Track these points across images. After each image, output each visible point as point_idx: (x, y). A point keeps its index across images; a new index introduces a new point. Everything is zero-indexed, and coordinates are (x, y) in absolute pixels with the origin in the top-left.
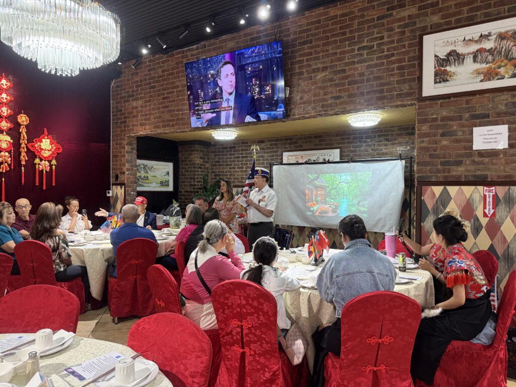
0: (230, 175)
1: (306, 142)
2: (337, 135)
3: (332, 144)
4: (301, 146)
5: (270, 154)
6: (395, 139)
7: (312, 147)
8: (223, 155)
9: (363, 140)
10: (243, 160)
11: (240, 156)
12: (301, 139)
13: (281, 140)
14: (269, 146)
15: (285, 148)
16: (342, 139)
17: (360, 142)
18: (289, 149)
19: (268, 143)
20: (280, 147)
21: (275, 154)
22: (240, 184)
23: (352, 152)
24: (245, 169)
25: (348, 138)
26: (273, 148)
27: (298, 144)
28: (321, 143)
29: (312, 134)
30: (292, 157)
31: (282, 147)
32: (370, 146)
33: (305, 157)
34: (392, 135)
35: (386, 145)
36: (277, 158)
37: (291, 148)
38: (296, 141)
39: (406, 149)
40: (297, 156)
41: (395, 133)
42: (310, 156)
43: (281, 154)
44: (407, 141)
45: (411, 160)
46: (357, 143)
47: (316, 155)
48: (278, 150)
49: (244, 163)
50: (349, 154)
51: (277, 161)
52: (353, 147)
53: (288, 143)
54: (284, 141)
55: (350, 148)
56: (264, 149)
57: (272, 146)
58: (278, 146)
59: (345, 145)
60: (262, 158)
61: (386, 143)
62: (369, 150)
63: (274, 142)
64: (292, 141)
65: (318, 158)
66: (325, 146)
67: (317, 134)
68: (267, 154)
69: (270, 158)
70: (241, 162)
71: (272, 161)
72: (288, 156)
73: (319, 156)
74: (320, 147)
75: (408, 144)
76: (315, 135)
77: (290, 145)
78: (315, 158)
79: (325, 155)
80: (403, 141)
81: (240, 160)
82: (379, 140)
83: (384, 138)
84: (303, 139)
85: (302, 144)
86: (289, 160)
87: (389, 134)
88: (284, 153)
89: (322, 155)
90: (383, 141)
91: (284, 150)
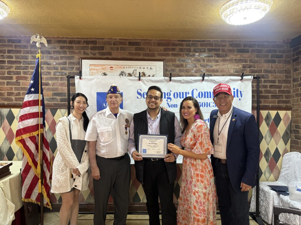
1: (117, 49)
2: (159, 44)
3: (153, 55)
4: (110, 54)
5: (61, 61)
6: (226, 56)
7: (125, 56)
9: (191, 54)
10: (12, 67)
11: (6, 60)
12: (109, 43)
13: (79, 42)
14: (58, 49)
15: (85, 53)
16: (165, 50)
17: (187, 55)
18: (93, 56)
19: (57, 45)
20: (76, 51)
21: (68, 61)
22: (6, 103)
23: (178, 66)
24: (14, 80)
25: (174, 50)
26: (65, 52)
27: (104, 51)
28: (138, 52)
29: (125, 40)
30: (96, 66)
31: (80, 53)
32: (199, 60)
33: (117, 68)
34: (223, 50)
35: (217, 61)
36: (72, 66)
37: (94, 55)
38: (102, 46)
39: (237, 67)
40: (104, 67)
41: (226, 48)
42: (124, 68)
43: (79, 62)
44: (239, 59)
45: (259, 80)
46: (183, 56)
47: (131, 67)
48: (74, 56)
49: (13, 71)
50: (175, 68)
51: (72, 71)
52: (179, 60)
53: (90, 47)
54: (84, 43)
55: (176, 62)
56: (50, 54)
57: (64, 50)
58: (74, 50)
59: (169, 57)
60: (47, 66)
61: (216, 58)
62: (198, 66)
63: (67, 44)
64: (96, 46)
65: (135, 71)
66: (143, 56)
67: (132, 40)
68: (55, 60)
69: (60, 66)
70: (7, 69)
71: (63, 71)
72: (90, 65)
73: (137, 68)
74: (136, 57)
75: (240, 62)
76: (129, 41)
77: (92, 50)
78: (131, 71)
79: (144, 68)
80: (234, 58)
81: (6, 66)
82: (209, 55)
83: (215, 53)
84: (112, 44)
85: (111, 51)
86: (92, 71)
87: (219, 49)
88: (83, 60)
89: (140, 68)
90: (213, 56)
91: (82, 56)
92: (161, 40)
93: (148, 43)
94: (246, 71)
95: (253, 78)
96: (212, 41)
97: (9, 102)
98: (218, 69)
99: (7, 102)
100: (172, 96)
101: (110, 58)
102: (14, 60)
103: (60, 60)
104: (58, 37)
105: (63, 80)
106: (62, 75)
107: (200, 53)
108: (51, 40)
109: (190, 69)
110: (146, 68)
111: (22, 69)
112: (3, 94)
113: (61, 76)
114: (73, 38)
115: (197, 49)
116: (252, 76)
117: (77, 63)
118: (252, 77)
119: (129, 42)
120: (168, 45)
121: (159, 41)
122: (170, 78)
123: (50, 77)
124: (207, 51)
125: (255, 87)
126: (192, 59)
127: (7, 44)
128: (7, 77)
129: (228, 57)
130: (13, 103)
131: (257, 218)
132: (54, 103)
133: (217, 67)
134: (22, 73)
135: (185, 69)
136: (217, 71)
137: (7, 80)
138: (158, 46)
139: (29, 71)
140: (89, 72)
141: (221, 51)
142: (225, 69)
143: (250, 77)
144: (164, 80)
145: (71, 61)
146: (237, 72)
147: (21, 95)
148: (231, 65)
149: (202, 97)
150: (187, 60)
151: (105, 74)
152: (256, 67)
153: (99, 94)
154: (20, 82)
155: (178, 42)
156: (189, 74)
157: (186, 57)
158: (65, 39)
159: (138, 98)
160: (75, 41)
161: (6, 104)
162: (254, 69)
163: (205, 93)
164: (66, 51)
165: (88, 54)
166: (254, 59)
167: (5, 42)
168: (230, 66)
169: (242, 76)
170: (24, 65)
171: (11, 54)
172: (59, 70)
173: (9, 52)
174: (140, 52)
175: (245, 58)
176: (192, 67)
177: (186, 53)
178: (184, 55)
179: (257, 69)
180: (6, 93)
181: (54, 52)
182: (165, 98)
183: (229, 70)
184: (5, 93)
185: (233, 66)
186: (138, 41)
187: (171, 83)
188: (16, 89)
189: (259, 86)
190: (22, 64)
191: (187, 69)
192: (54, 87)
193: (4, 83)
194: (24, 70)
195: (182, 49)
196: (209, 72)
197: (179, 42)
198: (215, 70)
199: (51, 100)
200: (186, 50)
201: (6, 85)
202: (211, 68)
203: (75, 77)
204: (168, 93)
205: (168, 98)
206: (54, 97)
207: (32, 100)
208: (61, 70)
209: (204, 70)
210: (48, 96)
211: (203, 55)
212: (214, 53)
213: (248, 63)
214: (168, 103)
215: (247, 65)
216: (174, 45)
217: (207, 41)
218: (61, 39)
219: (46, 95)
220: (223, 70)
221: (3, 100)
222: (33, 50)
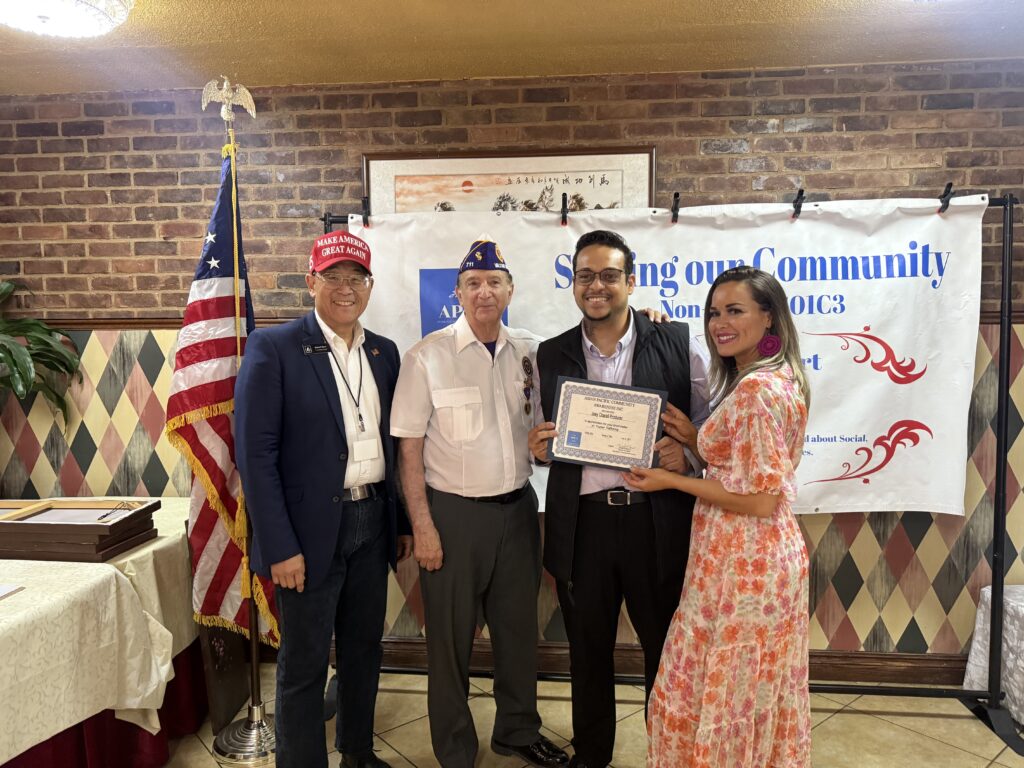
0: (76, 268)
1: (487, 117)
2: (634, 92)
3: (612, 133)
4: (461, 135)
5: (299, 169)
6: (884, 123)
7: (513, 142)
8: (26, 166)
9: (751, 121)
10: (148, 195)
11: (131, 171)
12: (458, 98)
13: (358, 101)
14: (290, 128)
15: (378, 139)
16: (656, 111)
17: (738, 127)
18: (403, 146)
19: (286, 113)
20: (350, 132)
21: (323, 168)
22: (136, 311)
23: (702, 168)
24: (159, 238)
25: (686, 109)
26: (312, 139)
27: (445, 127)
28: (558, 123)
29: (514, 82)
30: (417, 182)
31: (363, 138)
32: (779, 145)
33: (486, 185)
34: (872, 104)
35: (848, 146)
36: (336, 185)
37: (408, 143)
38: (433, 108)
39: (926, 165)
40: (444, 182)
41: (883, 95)
42: (510, 182)
43: (361, 170)
44: (934, 132)
45: (1011, 208)
46: (722, 132)
47: (533, 181)
48: (345, 148)
49: (153, 209)
50: (690, 176)
51: (340, 202)
52: (706, 146)
53: (394, 116)
54: (373, 105)
55: (693, 151)
56: (265, 144)
57: (310, 130)
58: (343, 129)
59: (669, 137)
60: (258, 186)
61: (846, 135)
62: (777, 164)
63: (319, 108)
64: (416, 109)
65: (547, 194)
66: (576, 137)
67: (537, 81)
68: (284, 167)
69: (298, 185)
70: (136, 201)
71: (309, 201)
72: (396, 177)
73: (554, 182)
74: (552, 143)
75: (936, 144)
76: (529, 87)
77: (402, 125)
78: (532, 193)
79: (581, 180)
80: (915, 132)
81: (131, 191)
82: (820, 124)
83: (842, 115)
84: (470, 100)
85: (463, 127)
86: (401, 199)
87: (858, 100)
88: (373, 164)
89: (566, 181)
90: (835, 126)
91: (372, 149)
92: (642, 77)
93: (594, 89)
94: (962, 178)
95: (987, 201)
96: (828, 71)
97: (146, 309)
98: (853, 176)
99: (139, 309)
100: (679, 277)
101: (462, 149)
102: (154, 169)
103: (297, 163)
104: (290, 88)
105: (311, 233)
106: (308, 216)
107: (785, 116)
108: (267, 99)
109: (749, 176)
110: (586, 180)
111: (180, 198)
112: (126, 282)
113: (303, 220)
114: (338, 88)
115: (773, 103)
116: (986, 196)
117: (354, 172)
118: (983, 199)
119: (529, 90)
120: (666, 90)
121: (632, 79)
122: (675, 210)
123: (270, 224)
124: (809, 109)
125: (993, 238)
126: (756, 140)
127: (130, 117)
128: (136, 226)
129: (889, 128)
130: (157, 312)
131: (991, 713)
132: (285, 309)
133: (849, 168)
134: (180, 214)
135: (728, 176)
136: (849, 182)
137: (135, 236)
138: (632, 98)
139: (202, 207)
140: (393, 203)
141: (863, 105)
142: (878, 173)
143: (978, 200)
144: (652, 217)
145: (333, 166)
146: (925, 184)
147: (181, 285)
148: (901, 157)
149: (792, 277)
150: (735, 145)
151: (445, 207)
152: (1002, 162)
153: (426, 275)
154: (175, 244)
155: (701, 82)
156: (744, 195)
157: (734, 133)
158: (311, 93)
159: (558, 285)
160: (345, 97)
161: (136, 316)
162: (994, 168)
163: (803, 261)
164: (317, 134)
165: (389, 142)
166: (995, 130)
167: (124, 113)
168: (898, 162)
169: (945, 198)
170: (186, 187)
171: (146, 153)
172: (297, 201)
173: (139, 143)
174: (565, 123)
175: (955, 127)
176: (753, 170)
177: (733, 118)
178: (723, 125)
179: (1004, 168)
180: (135, 280)
181: (278, 136)
182: (654, 283)
183: (892, 178)
184: (132, 281)
185: (909, 162)
186: (558, 85)
187: (678, 228)
188: (167, 266)
189: (1011, 232)
190: (179, 184)
191: (737, 178)
192: (284, 256)
193: (127, 247)
194: (186, 204)
195: (716, 105)
196: (819, 186)
197: (704, 81)
198: (842, 177)
199: (274, 299)
200: (730, 109)
201: (133, 252)
202: (827, 173)
203: (350, 220)
204: (664, 268)
205: (666, 284)
206: (284, 289)
207: (213, 299)
208: (302, 199)
209: (799, 181)
210: (265, 286)
211: (795, 126)
212: (836, 117)
213: (969, 149)
214: (665, 303)
215: (966, 154)
216: (688, 91)
217: (811, 71)
218: (302, 94)
219: (259, 284)
220: (871, 176)
221: (126, 304)
222: (211, 133)
